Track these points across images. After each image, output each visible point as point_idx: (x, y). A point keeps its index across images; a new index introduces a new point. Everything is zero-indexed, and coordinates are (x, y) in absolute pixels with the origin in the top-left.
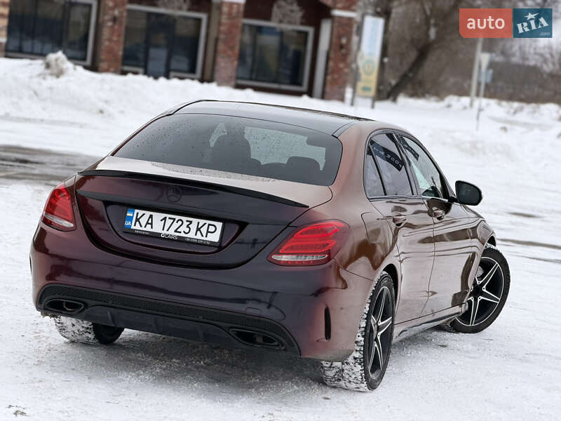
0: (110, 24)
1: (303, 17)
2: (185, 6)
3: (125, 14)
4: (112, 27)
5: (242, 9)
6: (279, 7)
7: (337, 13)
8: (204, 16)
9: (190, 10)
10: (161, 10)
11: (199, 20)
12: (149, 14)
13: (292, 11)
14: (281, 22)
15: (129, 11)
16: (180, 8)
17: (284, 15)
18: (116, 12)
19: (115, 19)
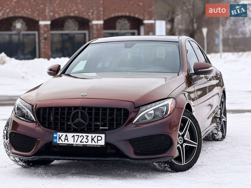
0: (43, 41)
1: (131, 26)
2: (77, 28)
3: (50, 36)
4: (44, 43)
5: (102, 26)
6: (119, 23)
7: (146, 22)
8: (86, 32)
9: (79, 30)
10: (66, 32)
11: (85, 34)
12: (62, 35)
13: (125, 24)
14: (121, 29)
15: (52, 34)
16: (74, 30)
17: (122, 26)
18: (45, 35)
19: (45, 39)
